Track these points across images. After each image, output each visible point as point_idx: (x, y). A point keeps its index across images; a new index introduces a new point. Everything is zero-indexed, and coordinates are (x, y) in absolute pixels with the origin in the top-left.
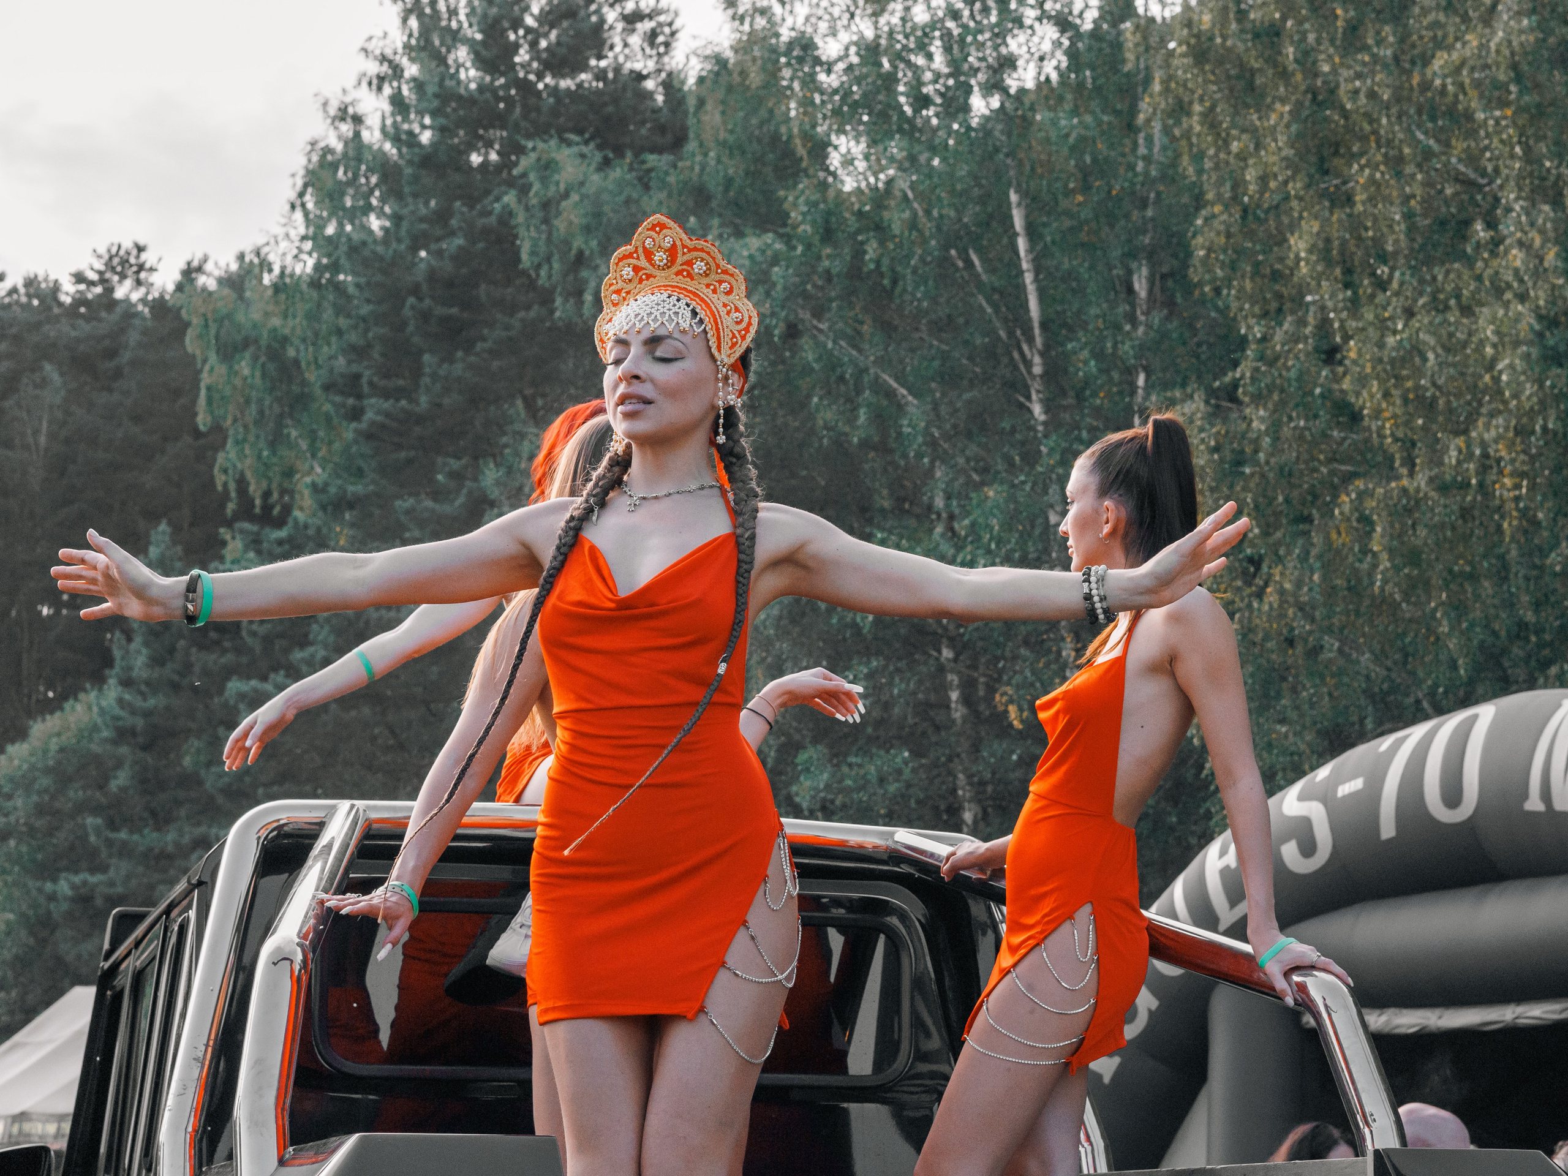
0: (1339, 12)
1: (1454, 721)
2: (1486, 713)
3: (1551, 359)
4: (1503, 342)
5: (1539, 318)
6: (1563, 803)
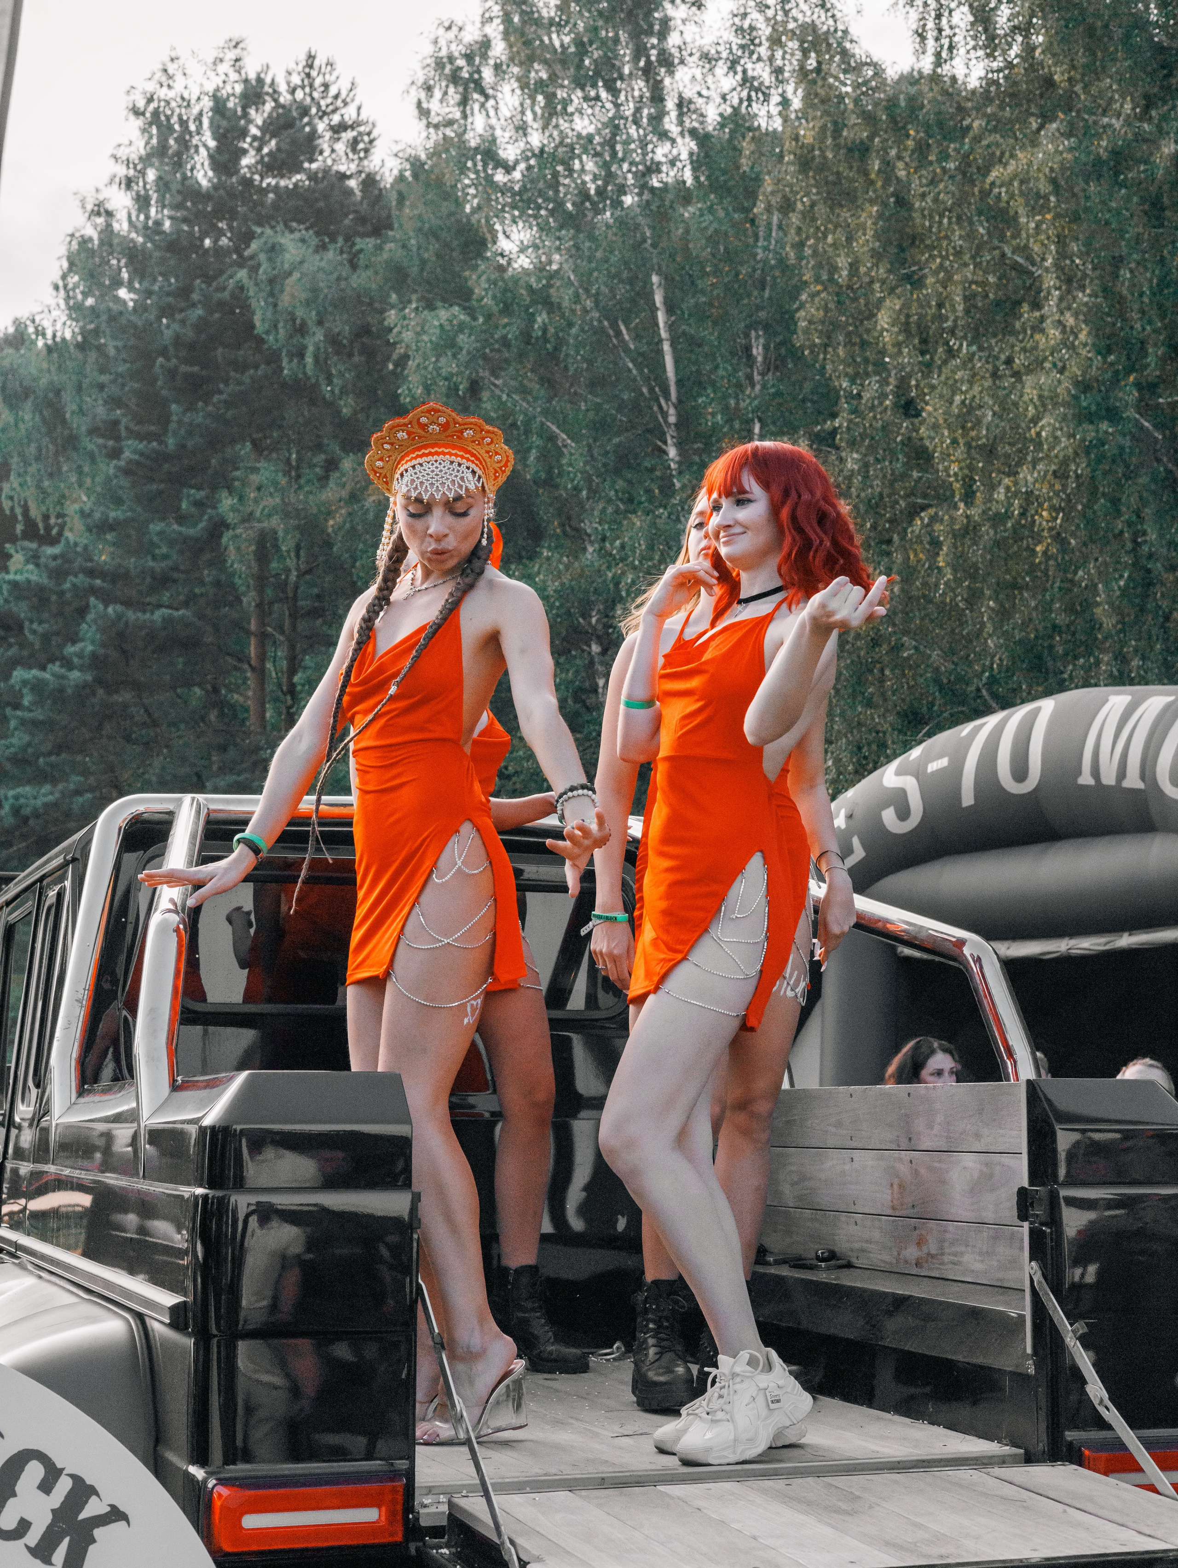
0: (912, 132)
1: (1020, 713)
2: (1047, 706)
3: (1087, 417)
4: (1044, 405)
5: (1076, 383)
6: (1109, 778)
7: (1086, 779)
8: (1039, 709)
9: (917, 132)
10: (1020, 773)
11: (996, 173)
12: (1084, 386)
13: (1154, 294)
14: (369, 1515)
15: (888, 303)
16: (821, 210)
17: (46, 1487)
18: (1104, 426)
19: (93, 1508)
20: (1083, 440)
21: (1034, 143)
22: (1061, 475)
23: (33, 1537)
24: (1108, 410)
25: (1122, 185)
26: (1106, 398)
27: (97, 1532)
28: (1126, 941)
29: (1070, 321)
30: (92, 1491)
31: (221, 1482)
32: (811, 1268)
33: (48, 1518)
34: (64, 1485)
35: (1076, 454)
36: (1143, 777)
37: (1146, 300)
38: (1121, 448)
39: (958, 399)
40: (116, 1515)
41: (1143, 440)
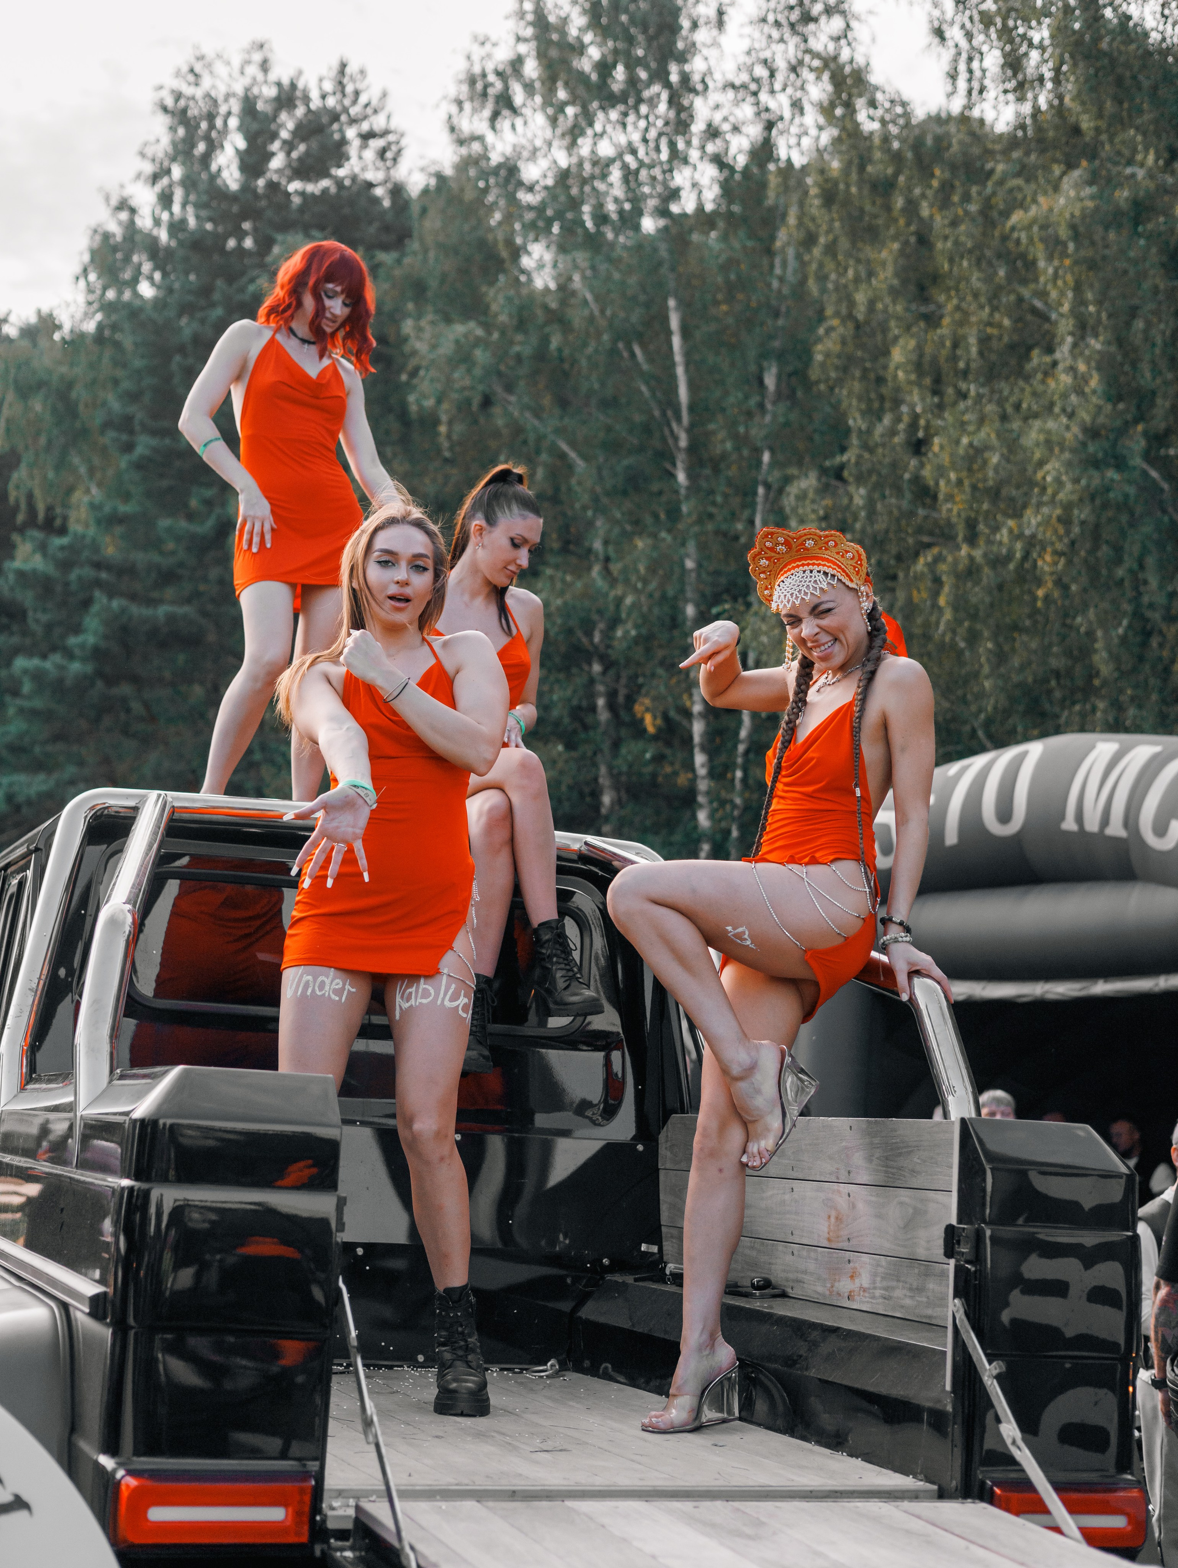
1: (1008, 755)
2: (1035, 750)
4: (1051, 450)
5: (1085, 430)
6: (1092, 825)
7: (1069, 824)
8: (1025, 754)
9: (943, 172)
10: (1004, 814)
11: (1016, 217)
12: (1092, 432)
13: (1165, 345)
14: (276, 1514)
15: (901, 341)
16: (844, 244)
18: (1112, 474)
20: (1088, 486)
21: (1056, 188)
22: (1066, 520)
24: (1116, 457)
25: (1139, 235)
26: (1114, 445)
28: (1101, 988)
29: (1082, 367)
31: (130, 1473)
32: (746, 1295)
35: (1081, 500)
36: (1126, 825)
37: (1157, 351)
38: (1126, 496)
39: (965, 440)
40: (18, 1504)
41: (1149, 489)
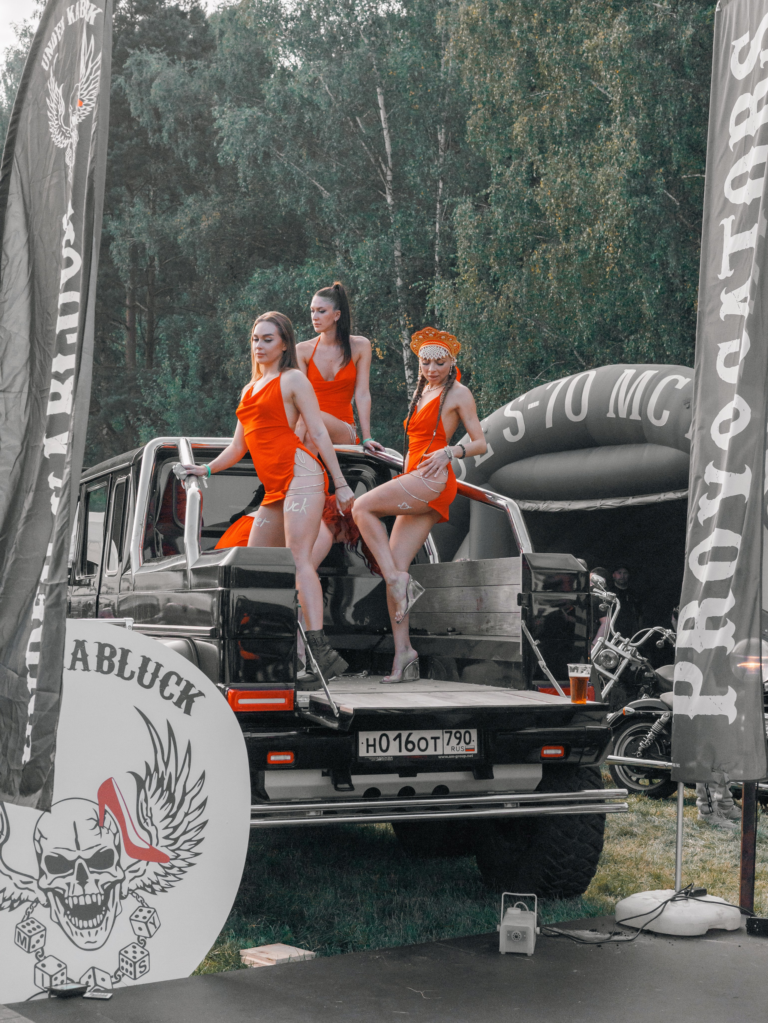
0: (536, 15)
1: (578, 377)
2: (592, 374)
3: (633, 193)
4: (610, 185)
5: (629, 172)
6: (623, 414)
7: (611, 414)
8: (588, 375)
9: (539, 15)
10: (577, 410)
11: (587, 44)
12: (633, 174)
13: (675, 120)
14: (282, 701)
15: (520, 119)
16: (482, 59)
17: (178, 683)
18: (645, 198)
19: (193, 691)
20: (633, 207)
21: (609, 26)
22: (619, 227)
23: (175, 699)
24: (647, 188)
25: (661, 52)
26: (646, 182)
27: (195, 699)
29: (627, 136)
30: (193, 686)
31: (230, 688)
33: (179, 694)
34: (183, 684)
35: (628, 215)
36: (640, 414)
37: (671, 124)
38: (654, 212)
39: (559, 180)
40: (200, 694)
41: (668, 206)
